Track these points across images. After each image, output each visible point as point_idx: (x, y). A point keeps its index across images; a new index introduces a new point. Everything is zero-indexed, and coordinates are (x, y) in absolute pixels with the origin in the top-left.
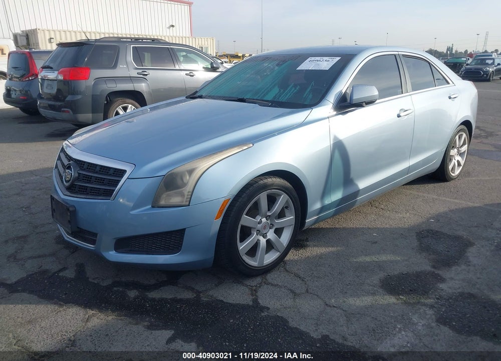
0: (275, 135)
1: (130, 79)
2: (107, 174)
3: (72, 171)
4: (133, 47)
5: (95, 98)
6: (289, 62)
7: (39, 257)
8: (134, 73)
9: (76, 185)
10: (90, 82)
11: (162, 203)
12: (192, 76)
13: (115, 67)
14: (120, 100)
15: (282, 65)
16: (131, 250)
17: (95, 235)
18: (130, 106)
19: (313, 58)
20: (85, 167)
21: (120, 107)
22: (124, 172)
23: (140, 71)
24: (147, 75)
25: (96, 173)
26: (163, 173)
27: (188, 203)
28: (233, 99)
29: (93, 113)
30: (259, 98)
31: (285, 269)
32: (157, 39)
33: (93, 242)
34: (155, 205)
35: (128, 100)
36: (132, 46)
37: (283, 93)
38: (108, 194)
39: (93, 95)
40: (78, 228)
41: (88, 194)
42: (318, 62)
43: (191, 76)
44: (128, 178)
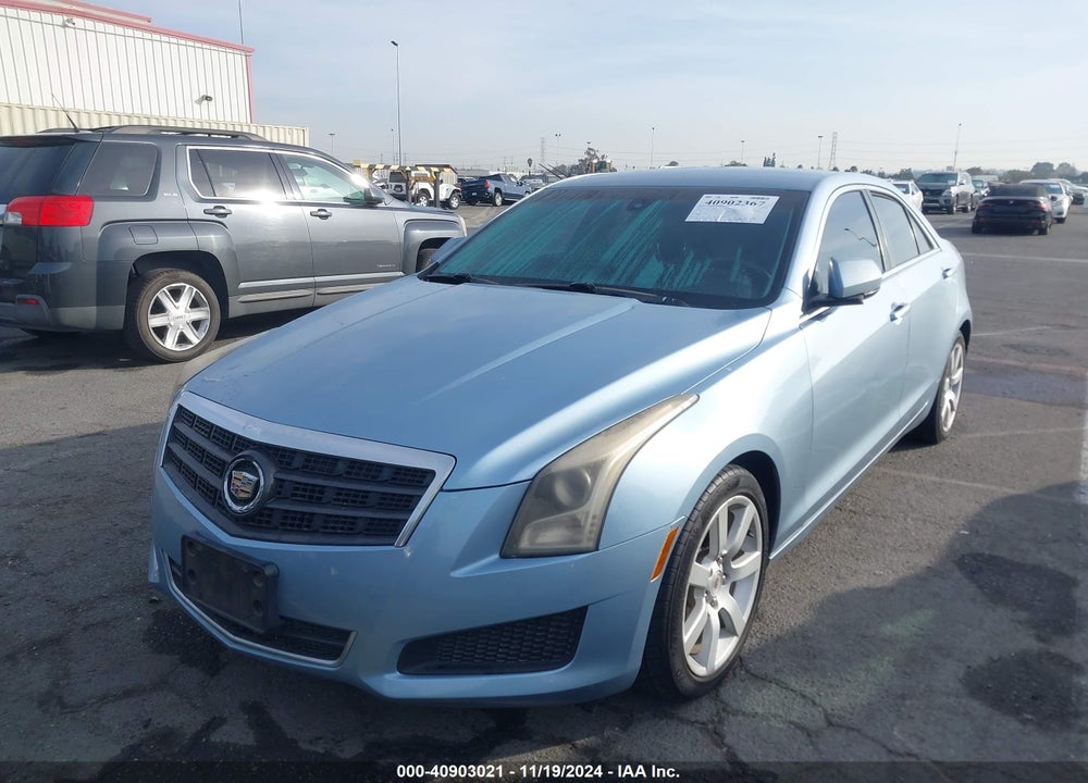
0: (729, 373)
1: (188, 224)
2: (374, 480)
3: (258, 476)
4: (190, 150)
5: (105, 270)
6: (656, 204)
7: (128, 693)
8: (196, 210)
9: (272, 510)
10: (94, 230)
11: (525, 544)
12: (326, 217)
13: (151, 195)
14: (163, 273)
15: (641, 209)
16: (440, 667)
17: (344, 635)
18: (188, 286)
19: (714, 197)
20: (297, 462)
21: (165, 289)
22: (428, 475)
23: (211, 206)
24: (225, 215)
25: (338, 477)
26: (528, 472)
27: (591, 545)
28: (558, 285)
29: (98, 304)
30: (620, 284)
31: (747, 671)
32: (242, 134)
33: (333, 652)
34: (508, 552)
35: (184, 273)
36: (189, 148)
37: (677, 273)
38: (387, 531)
39: (99, 262)
40: (282, 618)
41: (317, 531)
42: (731, 207)
43: (321, 217)
44: (441, 490)
